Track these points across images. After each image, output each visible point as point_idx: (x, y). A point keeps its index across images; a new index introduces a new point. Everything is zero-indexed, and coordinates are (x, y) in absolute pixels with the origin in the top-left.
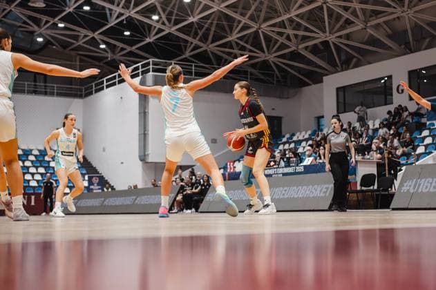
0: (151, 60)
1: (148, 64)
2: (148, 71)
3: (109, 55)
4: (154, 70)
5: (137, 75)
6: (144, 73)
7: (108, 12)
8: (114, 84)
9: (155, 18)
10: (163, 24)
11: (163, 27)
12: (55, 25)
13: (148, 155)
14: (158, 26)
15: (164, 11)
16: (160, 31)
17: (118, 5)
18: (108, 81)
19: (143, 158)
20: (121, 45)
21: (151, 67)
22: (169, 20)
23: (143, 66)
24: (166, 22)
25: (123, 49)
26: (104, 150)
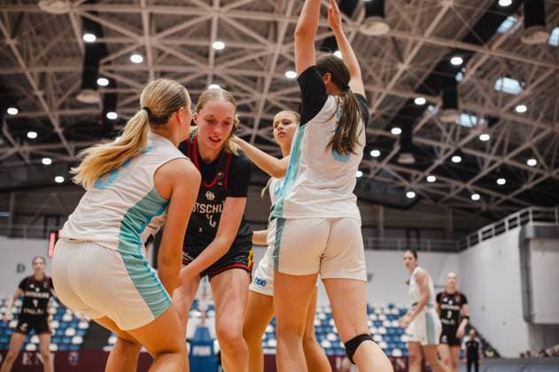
0: (530, 209)
1: (527, 213)
2: (527, 221)
3: (484, 207)
4: (535, 220)
5: (515, 226)
6: (524, 223)
7: (479, 161)
8: (490, 237)
9: (532, 162)
10: (542, 168)
11: (541, 171)
12: (425, 178)
13: (534, 316)
14: (536, 171)
15: (541, 153)
16: (538, 176)
17: (490, 151)
18: (484, 233)
19: (528, 318)
20: (494, 194)
21: (531, 216)
22: (548, 163)
23: (522, 216)
24: (546, 166)
25: (498, 198)
26: (483, 309)
